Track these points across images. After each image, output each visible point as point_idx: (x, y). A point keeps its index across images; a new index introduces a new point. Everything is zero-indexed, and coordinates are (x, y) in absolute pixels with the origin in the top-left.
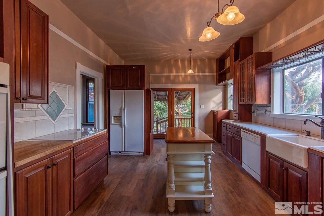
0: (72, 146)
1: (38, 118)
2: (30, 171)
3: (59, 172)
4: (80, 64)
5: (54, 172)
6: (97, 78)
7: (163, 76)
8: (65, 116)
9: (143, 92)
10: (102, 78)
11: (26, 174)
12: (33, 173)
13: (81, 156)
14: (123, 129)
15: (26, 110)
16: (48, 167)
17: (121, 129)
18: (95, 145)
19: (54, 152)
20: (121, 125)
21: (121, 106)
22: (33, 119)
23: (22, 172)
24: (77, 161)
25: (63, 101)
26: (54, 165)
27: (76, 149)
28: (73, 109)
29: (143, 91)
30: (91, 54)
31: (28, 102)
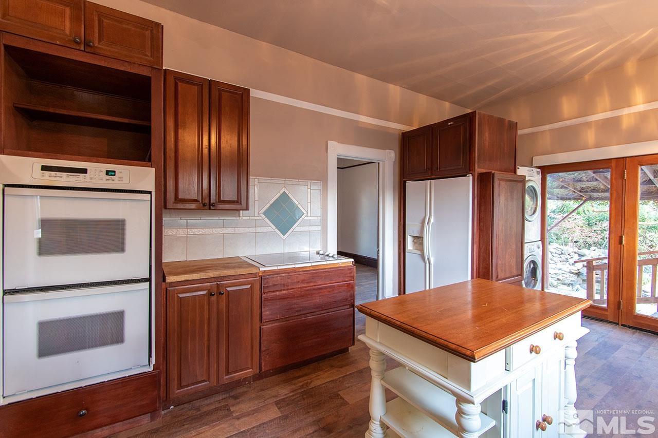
0: (260, 274)
1: (259, 230)
2: (183, 292)
3: (230, 305)
4: (337, 142)
5: (223, 305)
6: (383, 161)
7: (588, 124)
8: (302, 229)
9: (469, 181)
10: (394, 160)
11: (180, 293)
12: (188, 295)
13: (278, 293)
14: (428, 265)
15: (243, 218)
16: (212, 295)
17: (424, 264)
18: (315, 282)
19: (222, 275)
20: (423, 256)
21: (424, 215)
22: (253, 230)
23: (174, 290)
24: (266, 299)
25: (299, 206)
26: (220, 294)
27: (266, 281)
28: (319, 218)
29: (470, 178)
30: (364, 119)
31: (218, 208)
